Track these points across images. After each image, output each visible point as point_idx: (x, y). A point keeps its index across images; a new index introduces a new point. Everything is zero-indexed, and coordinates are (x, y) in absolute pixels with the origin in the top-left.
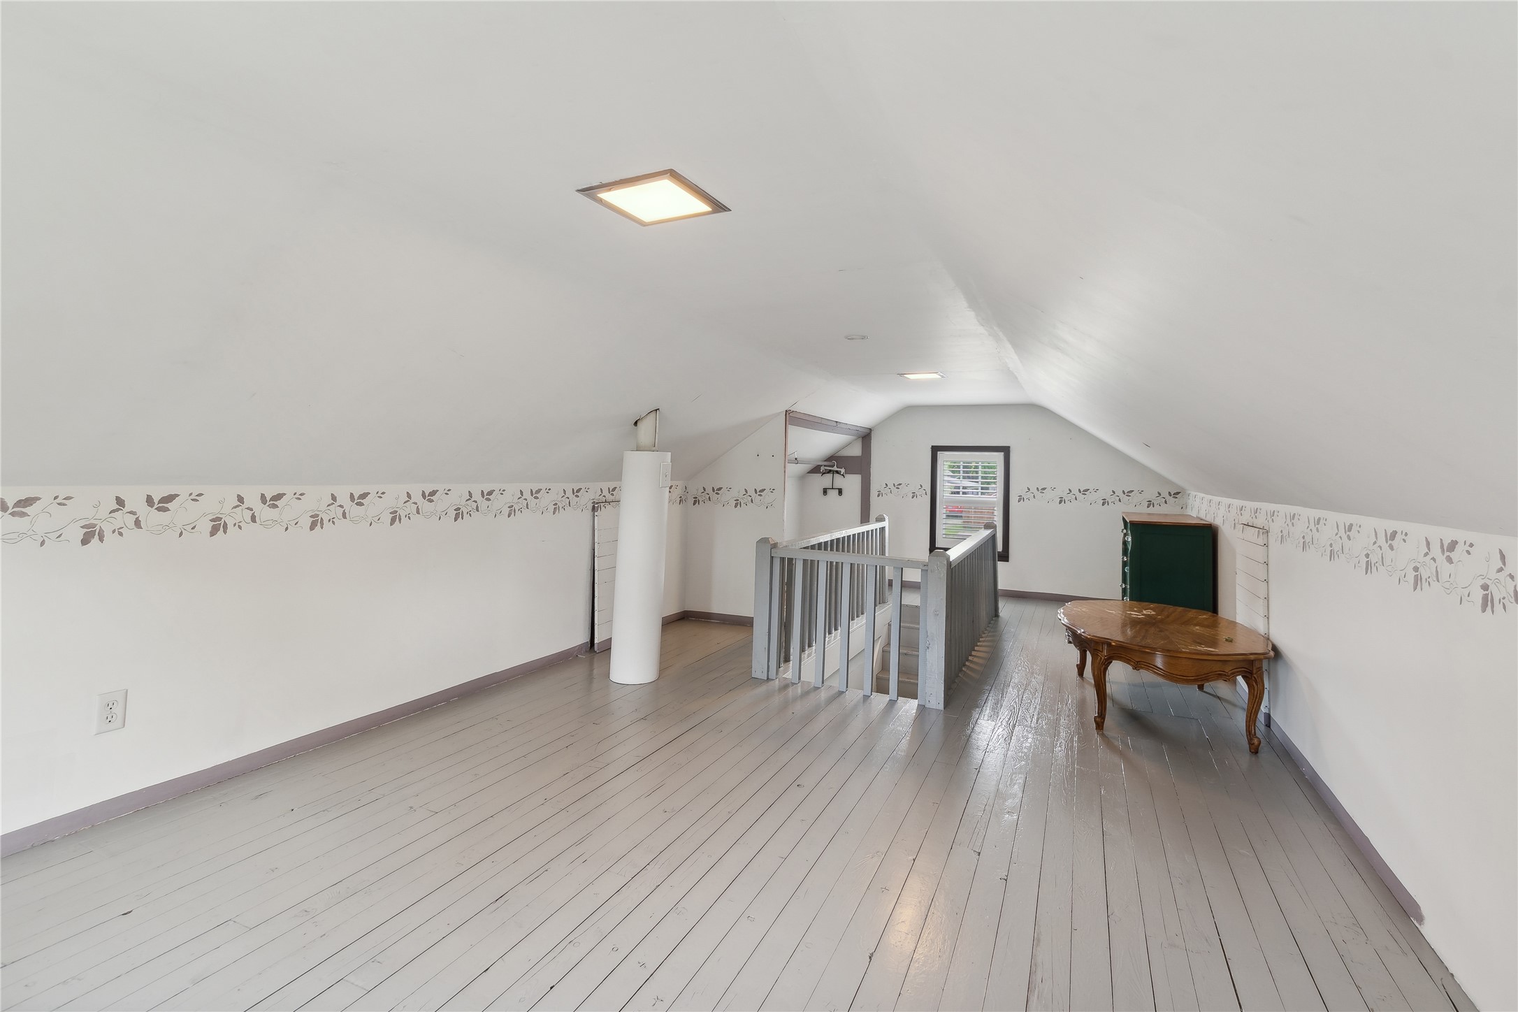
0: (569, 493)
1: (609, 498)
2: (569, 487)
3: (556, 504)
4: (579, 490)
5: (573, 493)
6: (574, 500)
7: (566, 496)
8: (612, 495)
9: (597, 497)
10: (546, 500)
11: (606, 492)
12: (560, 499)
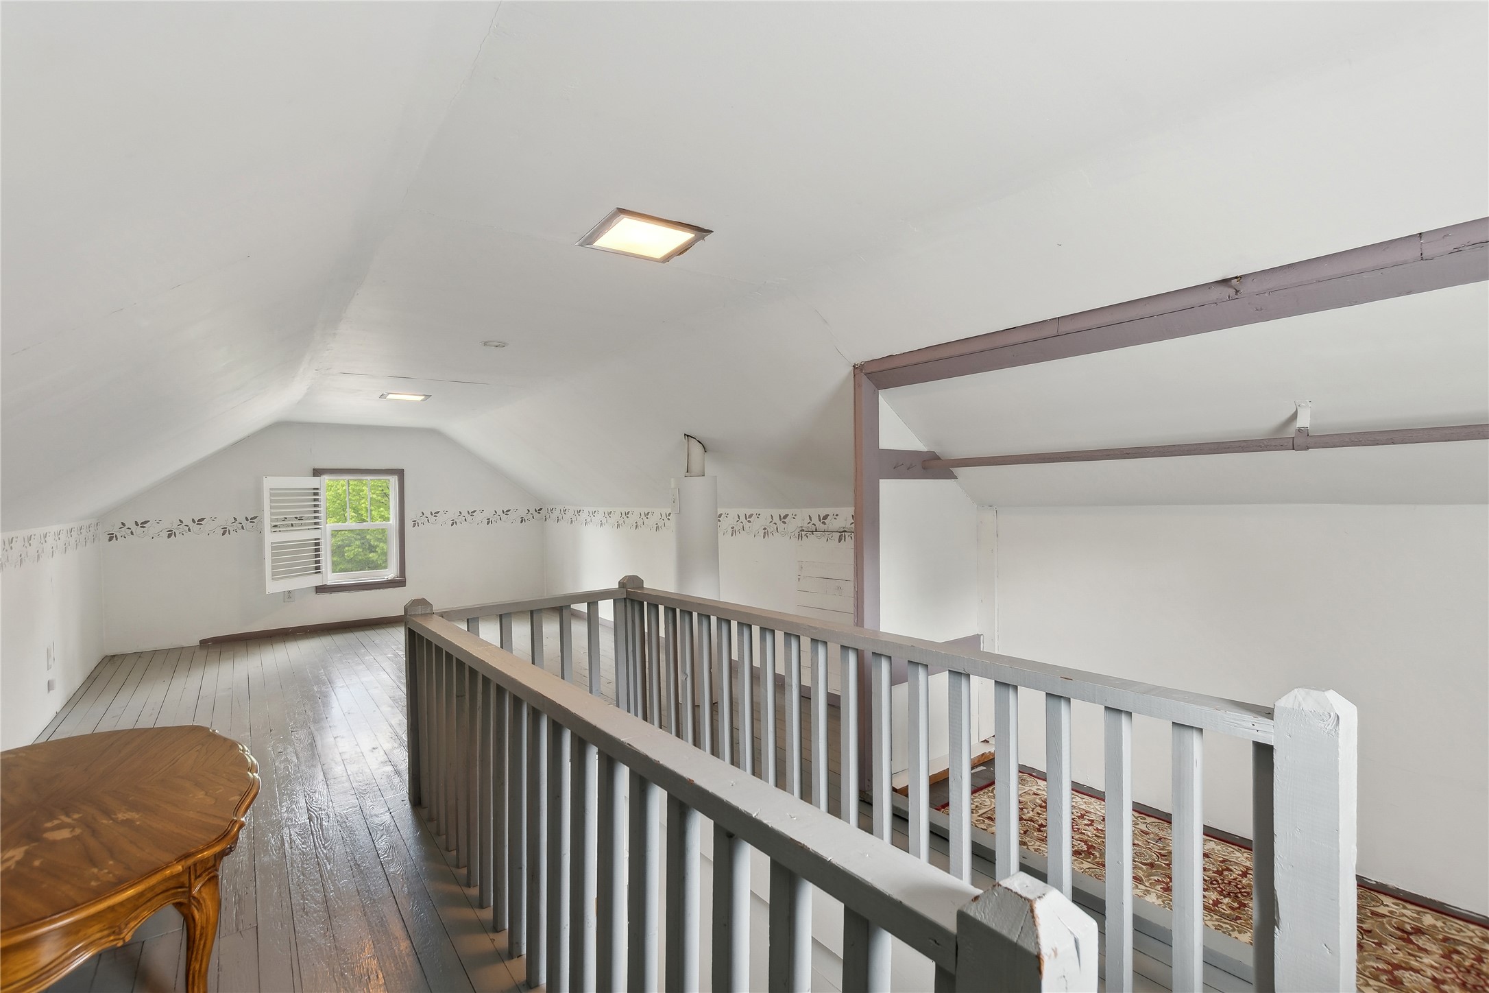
0: (776, 519)
1: (820, 526)
2: (776, 512)
3: (765, 529)
4: (786, 517)
5: (780, 519)
6: (781, 526)
7: (774, 522)
8: (824, 523)
9: (806, 525)
10: (757, 524)
11: (815, 520)
12: (768, 524)
